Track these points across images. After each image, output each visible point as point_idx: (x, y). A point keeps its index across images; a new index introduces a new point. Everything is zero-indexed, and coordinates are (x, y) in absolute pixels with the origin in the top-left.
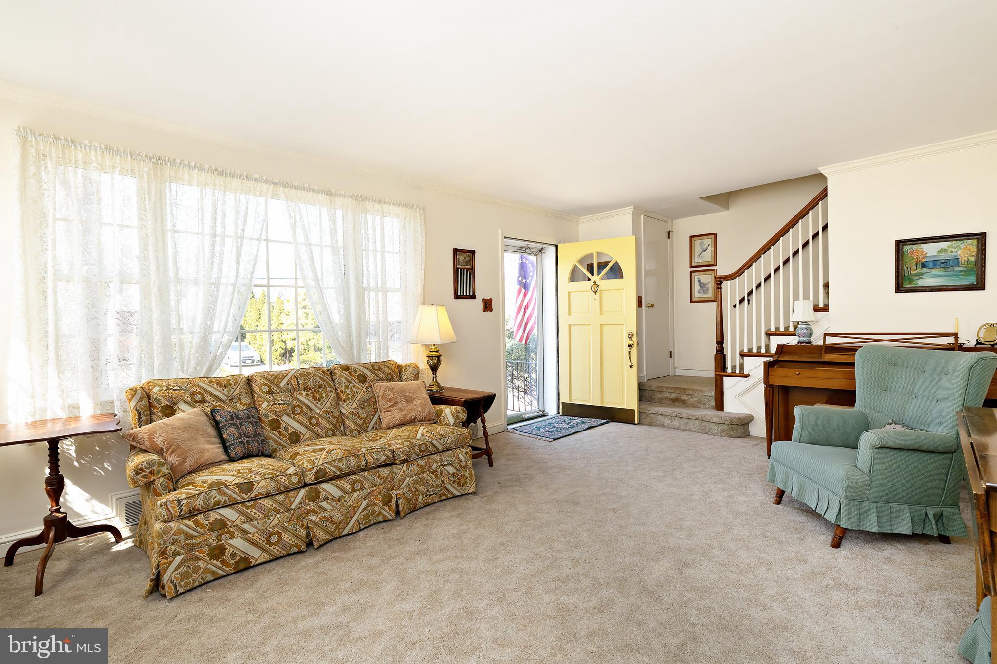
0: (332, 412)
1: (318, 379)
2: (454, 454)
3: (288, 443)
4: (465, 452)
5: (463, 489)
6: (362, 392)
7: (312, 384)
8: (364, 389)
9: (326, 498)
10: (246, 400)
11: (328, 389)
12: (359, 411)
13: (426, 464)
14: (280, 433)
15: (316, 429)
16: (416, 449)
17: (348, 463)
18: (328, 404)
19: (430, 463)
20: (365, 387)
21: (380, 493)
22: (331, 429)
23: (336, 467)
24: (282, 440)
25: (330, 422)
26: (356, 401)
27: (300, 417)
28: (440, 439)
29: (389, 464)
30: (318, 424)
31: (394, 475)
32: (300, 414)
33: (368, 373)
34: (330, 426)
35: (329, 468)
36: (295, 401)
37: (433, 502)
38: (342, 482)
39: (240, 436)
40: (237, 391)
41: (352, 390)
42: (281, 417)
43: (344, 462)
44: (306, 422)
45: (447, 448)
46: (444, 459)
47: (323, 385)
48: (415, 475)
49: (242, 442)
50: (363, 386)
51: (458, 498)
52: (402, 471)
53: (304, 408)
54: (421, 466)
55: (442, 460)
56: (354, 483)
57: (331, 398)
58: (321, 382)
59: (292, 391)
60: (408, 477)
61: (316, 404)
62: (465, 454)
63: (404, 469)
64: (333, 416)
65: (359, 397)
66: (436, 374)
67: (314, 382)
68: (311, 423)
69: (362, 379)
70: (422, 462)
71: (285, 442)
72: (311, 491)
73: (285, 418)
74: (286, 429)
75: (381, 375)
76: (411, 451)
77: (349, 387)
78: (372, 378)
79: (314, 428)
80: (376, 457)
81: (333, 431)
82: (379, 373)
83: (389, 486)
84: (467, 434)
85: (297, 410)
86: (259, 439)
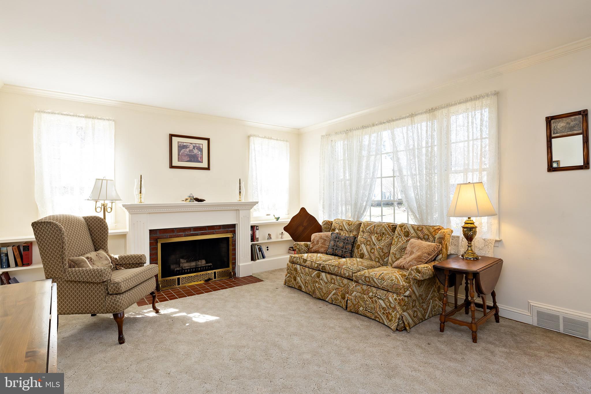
0: (383, 249)
1: (383, 229)
2: (386, 294)
3: (359, 257)
4: (394, 298)
5: (390, 323)
6: (402, 243)
7: (379, 231)
8: (405, 241)
9: (322, 280)
10: (355, 233)
11: (387, 236)
12: (397, 253)
13: (366, 290)
14: (358, 251)
15: (372, 255)
16: (363, 278)
17: (334, 269)
18: (383, 244)
19: (368, 290)
20: (407, 239)
21: (342, 291)
22: (378, 258)
23: (330, 268)
24: (357, 255)
25: (379, 254)
26: (397, 247)
27: (368, 247)
28: (379, 279)
29: (350, 279)
30: (373, 253)
31: (349, 286)
32: (369, 245)
33: (412, 231)
34: (378, 256)
35: (327, 267)
36: (369, 238)
37: (370, 317)
38: (328, 276)
39: (334, 246)
40: (353, 228)
41: (398, 239)
42: (361, 244)
43: (333, 268)
44: (369, 250)
45: (385, 288)
46: (378, 293)
47: (385, 233)
48: (360, 293)
49: (333, 248)
50: (406, 239)
51: (385, 326)
52: (352, 286)
53: (371, 242)
54: (363, 290)
55: (377, 293)
56: (332, 279)
57: (386, 241)
58: (384, 231)
59: (371, 233)
60: (356, 292)
61: (377, 242)
62: (394, 299)
63: (354, 285)
64: (382, 251)
65: (400, 245)
66: (470, 243)
67: (381, 230)
68: (371, 252)
69: (406, 234)
70: (365, 287)
71: (358, 256)
72: (318, 273)
73: (363, 245)
74: (361, 250)
75: (420, 234)
76: (359, 277)
77: (398, 238)
78: (413, 235)
79: (371, 254)
80: (345, 272)
81: (379, 259)
82: (419, 232)
83: (346, 291)
84: (401, 286)
85: (368, 243)
86: (344, 250)
